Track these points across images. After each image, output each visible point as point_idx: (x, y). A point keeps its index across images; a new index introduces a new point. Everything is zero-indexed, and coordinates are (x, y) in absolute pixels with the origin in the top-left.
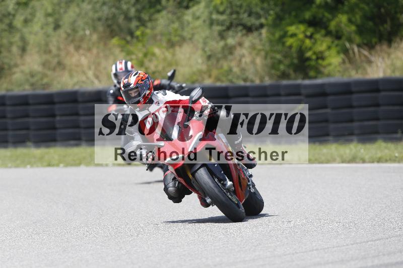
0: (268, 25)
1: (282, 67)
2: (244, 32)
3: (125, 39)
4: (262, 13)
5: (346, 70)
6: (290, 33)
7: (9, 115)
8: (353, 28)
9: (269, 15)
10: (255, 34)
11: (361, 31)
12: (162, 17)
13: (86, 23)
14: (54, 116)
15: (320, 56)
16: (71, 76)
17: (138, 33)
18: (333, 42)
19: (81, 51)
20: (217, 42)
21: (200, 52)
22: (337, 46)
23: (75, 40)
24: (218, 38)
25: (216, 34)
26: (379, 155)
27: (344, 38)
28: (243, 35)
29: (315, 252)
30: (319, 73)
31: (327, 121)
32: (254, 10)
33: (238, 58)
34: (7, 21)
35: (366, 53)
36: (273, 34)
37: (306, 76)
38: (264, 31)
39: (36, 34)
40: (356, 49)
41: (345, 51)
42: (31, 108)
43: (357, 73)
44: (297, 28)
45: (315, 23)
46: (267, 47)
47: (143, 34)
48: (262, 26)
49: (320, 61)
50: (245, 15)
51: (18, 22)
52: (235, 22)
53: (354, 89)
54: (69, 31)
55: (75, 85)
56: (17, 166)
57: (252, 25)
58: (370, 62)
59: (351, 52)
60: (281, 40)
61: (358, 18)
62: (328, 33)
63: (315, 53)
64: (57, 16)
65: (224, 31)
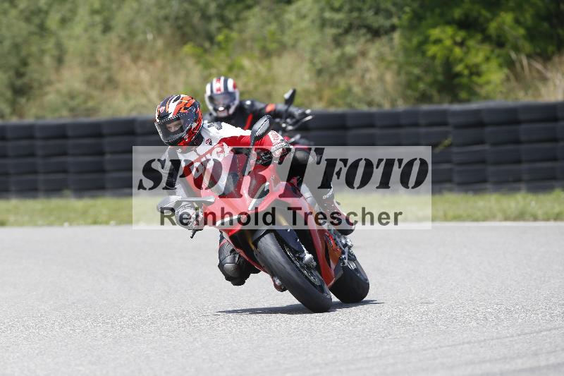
0: (402, 27)
1: (421, 86)
2: (369, 36)
3: (201, 46)
4: (393, 9)
5: (511, 90)
6: (432, 38)
7: (40, 152)
8: (522, 31)
9: (404, 12)
10: (385, 39)
11: (532, 35)
12: (254, 15)
13: (148, 24)
14: (102, 153)
15: (474, 70)
16: (127, 98)
17: (220, 38)
18: (492, 51)
19: (141, 63)
20: (332, 51)
21: (306, 65)
22: (498, 56)
23: (132, 47)
24: (332, 46)
25: (329, 39)
26: (557, 209)
27: (508, 46)
28: (367, 41)
29: (466, 345)
30: (473, 94)
31: (483, 162)
32: (383, 6)
33: (360, 73)
34: (36, 20)
35: (539, 66)
36: (409, 40)
37: (456, 99)
38: (396, 36)
39: (78, 38)
40: (525, 62)
41: (510, 64)
42: (71, 142)
43: (527, 94)
44: (444, 32)
45: (468, 25)
46: (401, 58)
47: (227, 39)
48: (393, 28)
49: (475, 78)
50: (371, 13)
51: (53, 21)
52: (357, 23)
53: (522, 117)
54: (124, 34)
55: (132, 110)
56: (51, 224)
57: (380, 27)
58: (544, 79)
59: (518, 65)
60: (420, 48)
61: (528, 17)
62: (487, 39)
63: (467, 67)
64: (106, 14)
65: (340, 35)
